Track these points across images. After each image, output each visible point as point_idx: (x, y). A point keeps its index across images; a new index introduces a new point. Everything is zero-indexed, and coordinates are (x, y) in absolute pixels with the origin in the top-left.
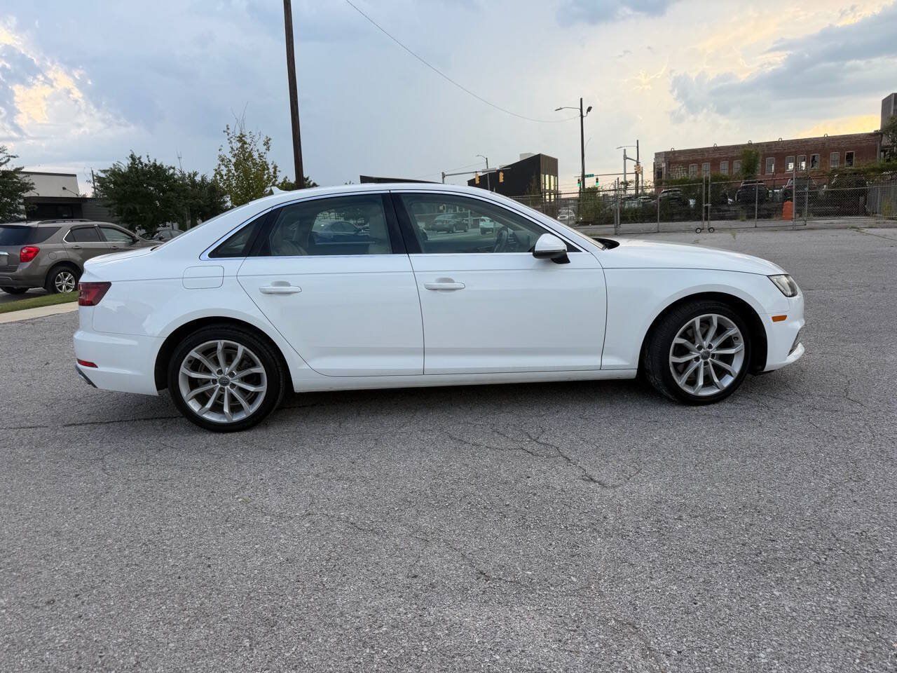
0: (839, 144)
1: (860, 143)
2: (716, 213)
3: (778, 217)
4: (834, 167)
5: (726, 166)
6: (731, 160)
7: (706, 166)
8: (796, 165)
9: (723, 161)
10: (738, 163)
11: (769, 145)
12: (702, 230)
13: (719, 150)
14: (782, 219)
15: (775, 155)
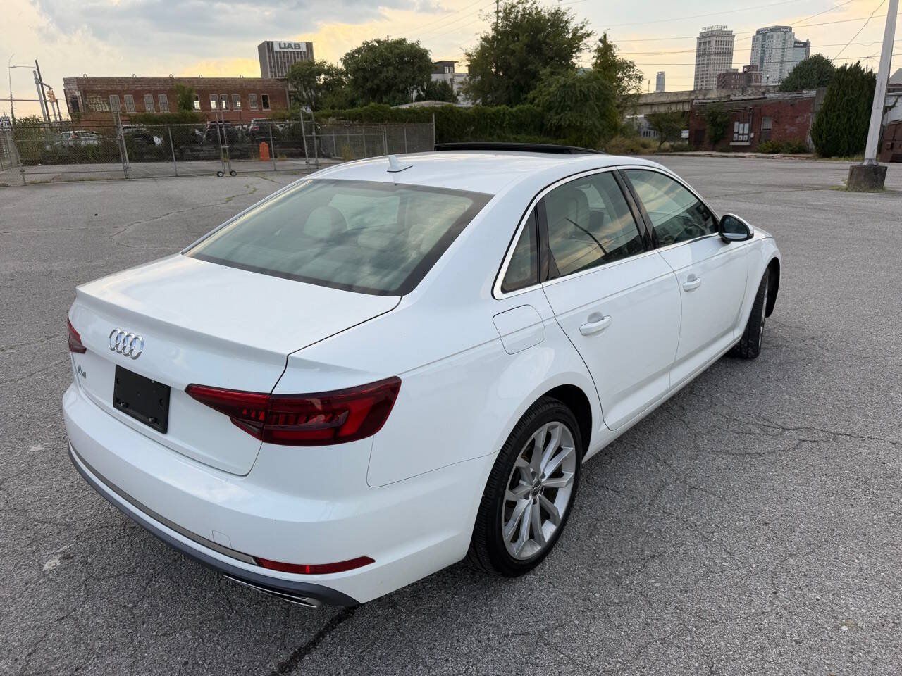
0: (256, 86)
1: (272, 87)
2: (190, 153)
3: (257, 159)
4: (254, 108)
5: (151, 100)
6: (155, 94)
7: (129, 98)
8: (219, 104)
9: (147, 93)
10: (163, 98)
11: (191, 81)
12: (223, 173)
13: (139, 81)
14: (262, 160)
15: (199, 92)
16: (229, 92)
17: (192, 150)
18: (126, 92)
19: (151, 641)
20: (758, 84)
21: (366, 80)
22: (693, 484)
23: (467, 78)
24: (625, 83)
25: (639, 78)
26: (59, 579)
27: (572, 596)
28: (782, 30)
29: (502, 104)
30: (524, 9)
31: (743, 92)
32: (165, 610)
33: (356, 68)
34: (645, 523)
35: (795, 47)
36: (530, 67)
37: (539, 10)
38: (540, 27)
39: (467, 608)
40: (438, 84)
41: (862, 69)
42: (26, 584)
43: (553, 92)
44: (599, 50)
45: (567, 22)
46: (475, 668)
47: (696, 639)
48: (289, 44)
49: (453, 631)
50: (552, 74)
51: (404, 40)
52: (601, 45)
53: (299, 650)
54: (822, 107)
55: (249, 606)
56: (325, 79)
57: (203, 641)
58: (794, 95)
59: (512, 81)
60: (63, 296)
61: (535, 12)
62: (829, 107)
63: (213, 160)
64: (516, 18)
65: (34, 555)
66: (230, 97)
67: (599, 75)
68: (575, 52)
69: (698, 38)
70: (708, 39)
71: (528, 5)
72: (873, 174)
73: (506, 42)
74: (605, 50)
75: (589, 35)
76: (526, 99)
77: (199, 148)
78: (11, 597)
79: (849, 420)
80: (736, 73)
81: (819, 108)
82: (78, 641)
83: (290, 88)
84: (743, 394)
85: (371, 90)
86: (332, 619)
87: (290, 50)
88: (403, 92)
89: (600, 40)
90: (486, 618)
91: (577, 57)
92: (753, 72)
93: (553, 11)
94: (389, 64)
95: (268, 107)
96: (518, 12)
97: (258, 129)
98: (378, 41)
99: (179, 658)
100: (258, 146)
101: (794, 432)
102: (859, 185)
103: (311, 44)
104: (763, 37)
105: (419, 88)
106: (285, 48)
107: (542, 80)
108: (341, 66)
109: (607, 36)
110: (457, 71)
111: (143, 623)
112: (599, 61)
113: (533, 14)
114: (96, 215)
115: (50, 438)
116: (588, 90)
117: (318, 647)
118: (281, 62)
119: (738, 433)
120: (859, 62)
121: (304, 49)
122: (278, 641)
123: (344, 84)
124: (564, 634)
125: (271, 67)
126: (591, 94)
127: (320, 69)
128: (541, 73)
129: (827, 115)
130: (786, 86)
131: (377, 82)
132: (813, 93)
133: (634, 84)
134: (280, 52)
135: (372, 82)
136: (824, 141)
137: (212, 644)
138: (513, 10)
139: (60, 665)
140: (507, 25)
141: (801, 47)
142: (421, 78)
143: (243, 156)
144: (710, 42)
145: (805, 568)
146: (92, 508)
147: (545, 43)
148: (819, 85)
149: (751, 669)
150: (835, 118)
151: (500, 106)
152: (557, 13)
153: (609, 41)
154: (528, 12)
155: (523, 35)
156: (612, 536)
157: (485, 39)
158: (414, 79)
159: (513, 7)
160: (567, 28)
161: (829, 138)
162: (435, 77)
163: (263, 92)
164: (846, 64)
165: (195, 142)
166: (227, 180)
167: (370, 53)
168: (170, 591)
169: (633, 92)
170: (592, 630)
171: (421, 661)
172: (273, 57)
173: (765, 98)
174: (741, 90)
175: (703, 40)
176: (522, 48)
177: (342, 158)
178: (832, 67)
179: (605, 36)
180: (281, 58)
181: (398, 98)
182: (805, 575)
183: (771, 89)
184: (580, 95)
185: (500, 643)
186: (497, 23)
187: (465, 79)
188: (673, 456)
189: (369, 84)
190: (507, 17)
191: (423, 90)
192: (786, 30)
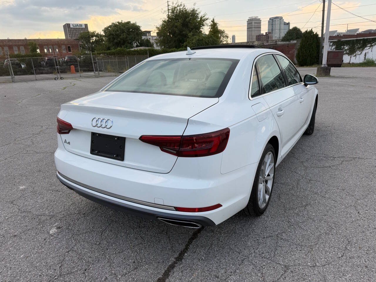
0: (64, 42)
1: (72, 43)
2: (39, 71)
3: (70, 73)
4: (64, 52)
5: (17, 49)
6: (18, 46)
7: (6, 49)
8: (48, 50)
9: (14, 46)
10: (22, 48)
11: (35, 40)
12: (57, 78)
13: (11, 41)
14: (72, 73)
15: (39, 45)
16: (53, 45)
17: (40, 70)
18: (4, 46)
19: (114, 256)
20: (271, 39)
21: (114, 39)
22: (310, 179)
23: (158, 37)
24: (222, 39)
25: (227, 37)
26: (60, 236)
27: (283, 221)
28: (279, 18)
29: (174, 48)
30: (180, 9)
31: (267, 42)
32: (114, 243)
33: (110, 34)
34: (298, 194)
35: (284, 24)
36: (184, 32)
37: (186, 9)
38: (187, 16)
39: (243, 229)
40: (145, 40)
41: (313, 32)
42: (45, 240)
43: (194, 43)
44: (211, 25)
45: (198, 14)
46: (257, 251)
47: (337, 231)
48: (77, 25)
49: (241, 238)
50: (193, 35)
51: (130, 22)
52: (212, 23)
53: (181, 252)
54: (299, 47)
55: (151, 238)
56: (95, 39)
57: (137, 253)
58: (288, 43)
59: (176, 38)
60: (5, 128)
61: (184, 10)
62: (302, 47)
63: (49, 74)
64: (177, 12)
65: (42, 229)
66: (53, 48)
67: (212, 36)
68: (202, 26)
69: (247, 21)
70: (251, 22)
71: (181, 7)
72: (326, 70)
73: (173, 22)
74: (214, 25)
75: (207, 19)
76: (183, 46)
77: (43, 69)
78: (40, 246)
79: (356, 153)
80: (263, 35)
81: (298, 47)
82: (80, 259)
83: (80, 43)
84: (313, 147)
85: (116, 43)
86: (190, 239)
87: (78, 27)
88: (130, 43)
89: (212, 21)
90: (253, 232)
91: (203, 28)
92: (270, 35)
93: (192, 10)
94: (124, 32)
95: (71, 51)
96: (177, 10)
97: (69, 60)
98: (118, 23)
99: (130, 261)
100: (70, 67)
101: (338, 158)
102: (321, 74)
103: (87, 24)
104: (272, 21)
105: (137, 42)
106: (75, 26)
107: (189, 38)
108: (103, 33)
109: (215, 20)
110: (152, 35)
111: (107, 249)
112: (212, 30)
113: (184, 11)
114: (5, 96)
115: (27, 183)
116: (208, 41)
117: (189, 250)
118: (74, 33)
119: (318, 160)
120: (312, 29)
121: (84, 27)
122: (170, 250)
123: (104, 41)
124: (287, 235)
125: (69, 35)
126: (209, 43)
127: (93, 35)
128: (189, 35)
129: (301, 50)
130: (284, 39)
131: (119, 39)
132: (295, 42)
133: (225, 39)
134: (73, 28)
135: (117, 39)
136: (301, 60)
137: (142, 254)
138: (175, 9)
139: (77, 269)
140: (173, 15)
141: (287, 25)
142: (138, 38)
143: (63, 71)
144: (252, 23)
145: (365, 204)
146: (61, 208)
147: (189, 23)
148: (296, 38)
149: (363, 239)
150: (305, 51)
151: (173, 48)
152: (193, 10)
153: (215, 21)
154: (182, 10)
155: (180, 19)
156: (288, 199)
157: (164, 21)
158: (135, 38)
159: (175, 8)
160: (198, 16)
161: (303, 59)
162: (143, 37)
163: (68, 45)
164: (307, 30)
165: (41, 66)
166: (59, 81)
167: (115, 28)
168: (113, 236)
169: (225, 43)
170: (297, 232)
171: (234, 250)
172: (70, 30)
173: (277, 44)
174: (266, 41)
175: (249, 22)
176: (180, 25)
177: (107, 71)
178: (301, 32)
179: (214, 19)
180: (74, 30)
181: (128, 46)
182: (366, 206)
183: (278, 41)
184: (205, 44)
185: (263, 241)
186: (168, 14)
187: (157, 38)
188: (298, 170)
189: (116, 41)
190: (173, 12)
191: (139, 43)
192: (280, 18)
